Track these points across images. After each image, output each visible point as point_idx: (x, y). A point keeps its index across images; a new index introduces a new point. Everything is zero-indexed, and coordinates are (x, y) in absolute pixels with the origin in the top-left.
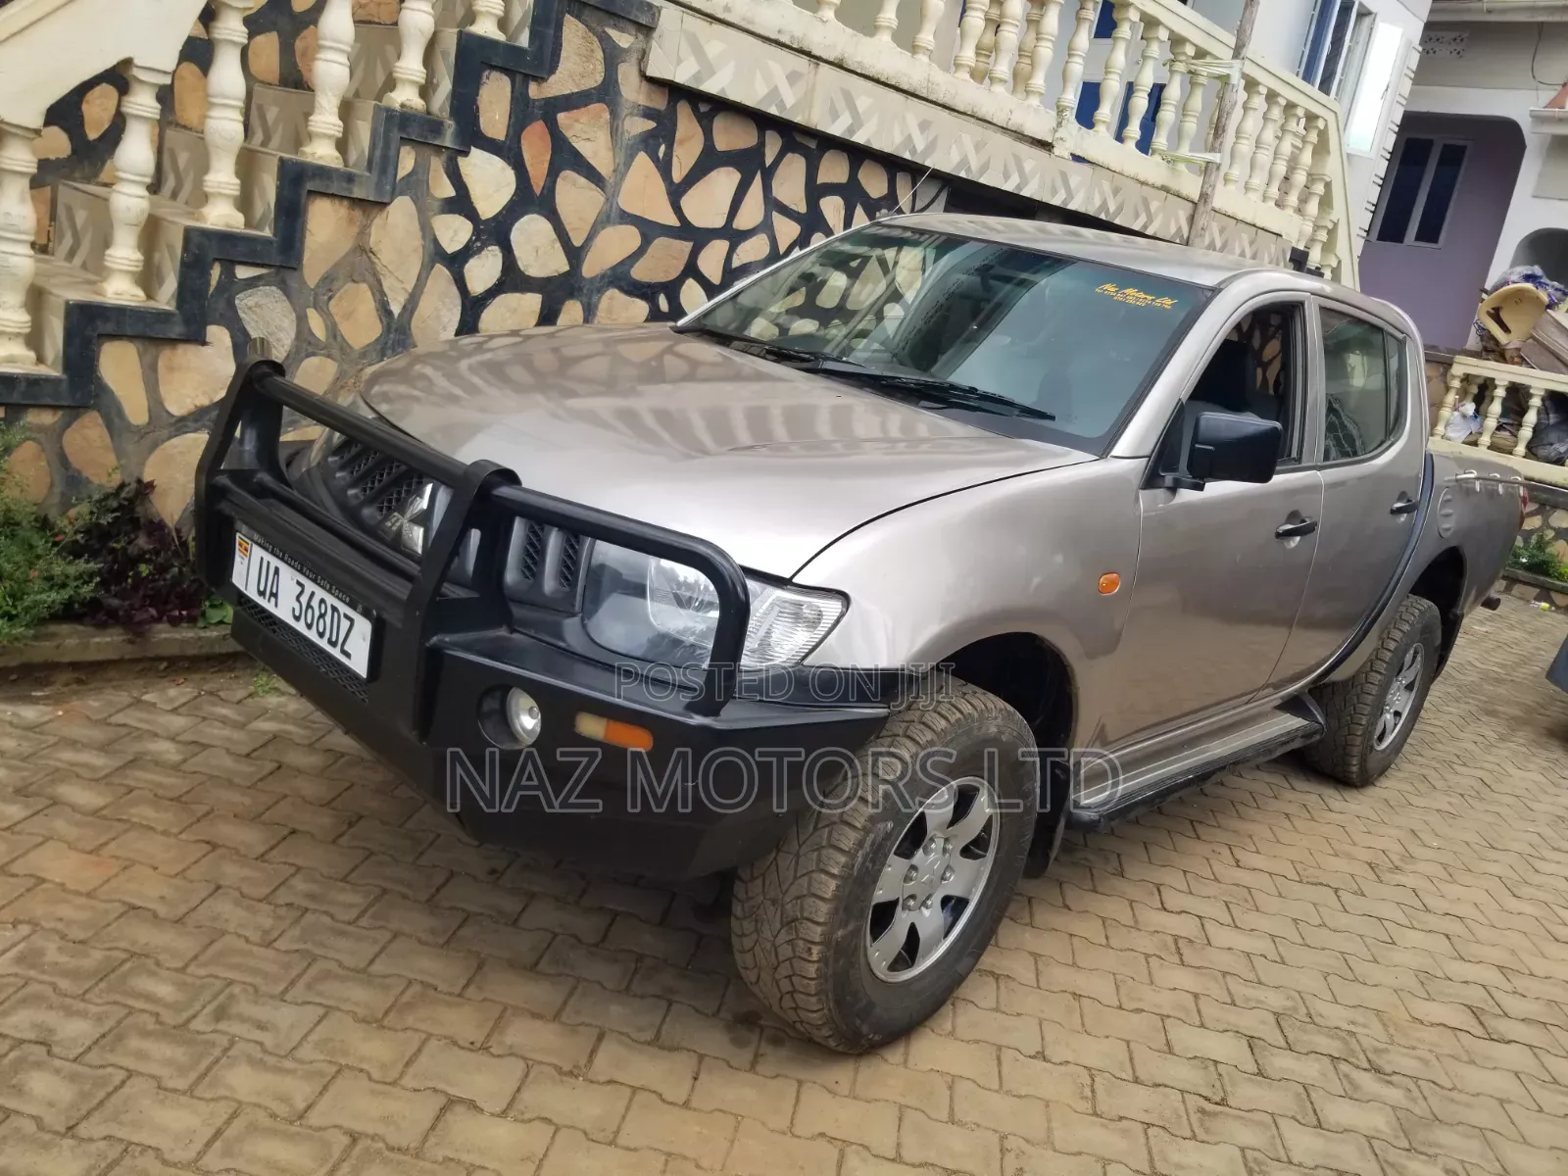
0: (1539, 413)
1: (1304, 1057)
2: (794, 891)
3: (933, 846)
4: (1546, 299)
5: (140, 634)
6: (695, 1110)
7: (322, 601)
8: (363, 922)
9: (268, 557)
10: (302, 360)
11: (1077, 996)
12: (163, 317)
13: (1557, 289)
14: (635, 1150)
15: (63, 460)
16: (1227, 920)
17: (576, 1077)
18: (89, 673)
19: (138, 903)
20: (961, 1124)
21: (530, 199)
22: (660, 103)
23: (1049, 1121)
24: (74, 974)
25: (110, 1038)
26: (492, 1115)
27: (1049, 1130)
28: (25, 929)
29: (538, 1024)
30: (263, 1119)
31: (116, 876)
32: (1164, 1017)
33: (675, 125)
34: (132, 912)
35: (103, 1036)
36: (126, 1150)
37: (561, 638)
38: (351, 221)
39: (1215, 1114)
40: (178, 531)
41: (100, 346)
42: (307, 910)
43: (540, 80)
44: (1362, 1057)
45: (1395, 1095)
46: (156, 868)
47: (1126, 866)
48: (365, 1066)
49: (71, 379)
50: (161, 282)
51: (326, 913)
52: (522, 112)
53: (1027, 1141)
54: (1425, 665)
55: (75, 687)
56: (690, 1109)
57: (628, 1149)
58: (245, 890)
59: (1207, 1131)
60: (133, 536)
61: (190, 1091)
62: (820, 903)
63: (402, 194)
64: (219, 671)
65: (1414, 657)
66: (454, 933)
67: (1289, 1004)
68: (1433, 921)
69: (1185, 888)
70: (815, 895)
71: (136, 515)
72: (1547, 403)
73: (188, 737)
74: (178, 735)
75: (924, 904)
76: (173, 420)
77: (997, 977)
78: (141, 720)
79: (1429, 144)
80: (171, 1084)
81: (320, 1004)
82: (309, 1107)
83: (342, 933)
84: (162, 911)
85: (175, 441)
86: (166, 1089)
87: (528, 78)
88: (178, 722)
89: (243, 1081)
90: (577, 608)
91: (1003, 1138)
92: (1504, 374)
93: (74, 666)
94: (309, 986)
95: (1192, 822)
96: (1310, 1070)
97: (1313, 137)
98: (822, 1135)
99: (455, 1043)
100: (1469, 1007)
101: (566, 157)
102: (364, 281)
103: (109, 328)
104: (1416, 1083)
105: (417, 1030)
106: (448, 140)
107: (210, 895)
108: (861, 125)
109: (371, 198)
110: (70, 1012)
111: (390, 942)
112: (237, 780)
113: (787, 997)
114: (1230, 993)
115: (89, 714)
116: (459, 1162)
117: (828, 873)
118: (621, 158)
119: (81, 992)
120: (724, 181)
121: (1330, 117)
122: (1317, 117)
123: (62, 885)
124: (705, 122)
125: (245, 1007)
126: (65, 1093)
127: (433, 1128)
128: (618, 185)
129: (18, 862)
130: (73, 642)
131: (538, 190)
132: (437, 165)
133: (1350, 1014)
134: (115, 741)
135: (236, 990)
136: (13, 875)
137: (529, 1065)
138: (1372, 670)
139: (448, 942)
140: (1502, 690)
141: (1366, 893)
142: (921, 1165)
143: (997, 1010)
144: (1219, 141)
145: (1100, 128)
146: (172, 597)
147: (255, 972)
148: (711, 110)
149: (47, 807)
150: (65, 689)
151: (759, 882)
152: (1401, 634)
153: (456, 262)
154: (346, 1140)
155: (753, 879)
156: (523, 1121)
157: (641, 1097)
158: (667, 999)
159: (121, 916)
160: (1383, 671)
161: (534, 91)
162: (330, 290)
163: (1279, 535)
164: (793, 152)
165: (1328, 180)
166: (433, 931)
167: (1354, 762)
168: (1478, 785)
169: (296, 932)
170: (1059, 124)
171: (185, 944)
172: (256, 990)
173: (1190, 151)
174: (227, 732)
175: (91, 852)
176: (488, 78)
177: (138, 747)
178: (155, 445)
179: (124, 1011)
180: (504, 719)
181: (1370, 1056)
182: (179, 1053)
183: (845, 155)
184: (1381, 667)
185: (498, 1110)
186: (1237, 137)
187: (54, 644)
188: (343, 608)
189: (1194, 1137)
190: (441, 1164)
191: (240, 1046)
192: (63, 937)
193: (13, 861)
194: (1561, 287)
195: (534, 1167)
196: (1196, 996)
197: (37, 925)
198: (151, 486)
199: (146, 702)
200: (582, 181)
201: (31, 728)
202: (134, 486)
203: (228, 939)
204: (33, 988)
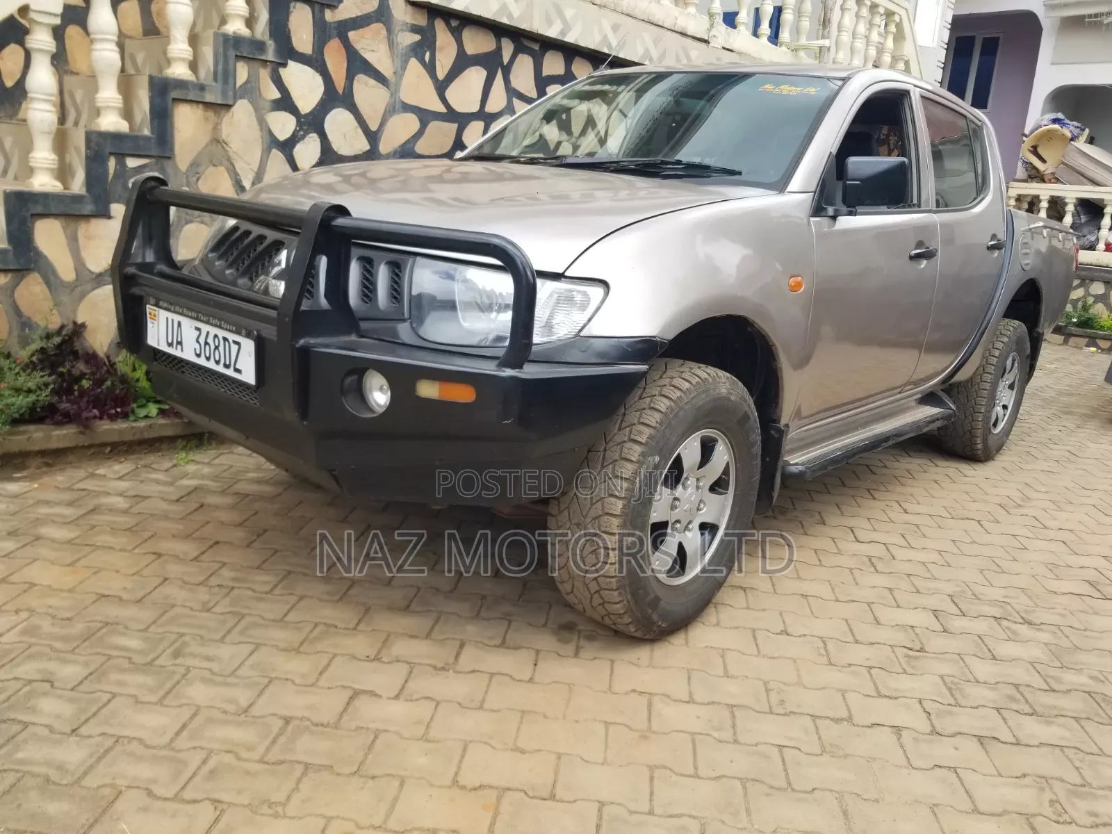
0: (1073, 216)
1: (975, 620)
2: (593, 513)
3: (689, 482)
4: (1069, 135)
5: (87, 427)
6: (538, 683)
7: (216, 336)
8: (277, 591)
9: (171, 316)
10: (183, 227)
11: (805, 596)
12: (77, 199)
13: (1077, 127)
14: (498, 711)
15: (18, 311)
16: (905, 544)
17: (448, 670)
18: (53, 457)
19: (106, 593)
20: (733, 677)
21: (335, 97)
22: (422, 20)
23: (798, 670)
24: (65, 639)
25: (97, 674)
26: (389, 698)
27: (799, 676)
28: (24, 615)
29: (415, 642)
30: (218, 715)
31: (88, 578)
32: (869, 604)
33: (434, 36)
34: (103, 599)
35: (91, 674)
36: (117, 741)
37: (398, 337)
38: (207, 120)
39: (916, 658)
40: (108, 357)
41: (33, 224)
42: (233, 588)
43: (333, 7)
44: (1017, 615)
45: (1045, 636)
46: (118, 572)
47: (825, 519)
48: (289, 677)
49: (15, 248)
50: (73, 176)
51: (248, 588)
52: (322, 32)
53: (785, 684)
54: (1021, 368)
55: (45, 469)
56: (534, 683)
57: (493, 711)
58: (186, 579)
59: (913, 667)
60: (74, 363)
61: (160, 702)
62: (613, 519)
63: (241, 98)
64: (149, 452)
65: (1013, 365)
66: (345, 593)
67: (958, 589)
68: (1052, 534)
69: (871, 528)
70: (607, 514)
71: (75, 349)
72: (1078, 208)
73: (132, 493)
74: (124, 492)
75: (686, 528)
76: (94, 276)
77: (744, 590)
78: (98, 486)
79: (973, 38)
80: (144, 699)
81: (250, 643)
82: (251, 705)
83: (261, 600)
84: (125, 596)
85: (97, 292)
86: (142, 703)
87: (324, 6)
88: (123, 485)
89: (199, 693)
90: (406, 315)
91: (766, 683)
92: (1045, 191)
93: (43, 453)
94: (242, 633)
95: (868, 490)
96: (981, 626)
97: (892, 28)
98: (634, 691)
99: (354, 657)
100: (1088, 582)
101: (358, 65)
102: (221, 164)
103: (39, 209)
104: (1059, 628)
105: (326, 652)
106: (270, 55)
107: (160, 585)
108: (570, 29)
109: (220, 102)
110: (64, 661)
111: (298, 602)
112: (171, 515)
113: (596, 596)
114: (915, 587)
115: (57, 485)
116: (368, 729)
117: (616, 497)
118: (398, 62)
119: (71, 649)
120: (475, 77)
121: (903, 13)
122: (894, 13)
123: (49, 586)
124: (456, 34)
125: (195, 648)
126: (67, 710)
127: (345, 710)
128: (398, 84)
129: (15, 575)
130: (39, 436)
131: (340, 91)
132: (264, 74)
133: (1003, 592)
134: (78, 500)
135: (187, 638)
136: (13, 583)
137: (412, 666)
138: (985, 372)
139: (341, 599)
140: (1073, 399)
141: (1000, 521)
142: (709, 704)
143: (748, 608)
144: (827, 31)
145: (741, 28)
146: (109, 402)
147: (200, 627)
148: (459, 25)
149: (33, 541)
150: (38, 471)
151: (566, 513)
152: (1002, 345)
153: (287, 147)
154: (280, 723)
155: (560, 512)
156: (411, 701)
157: (495, 679)
158: (508, 619)
159: (94, 602)
160: (992, 372)
161: (329, 16)
162: (198, 173)
163: (911, 258)
164: (523, 53)
165: (906, 59)
166: (329, 593)
167: (979, 442)
168: (1067, 454)
169: (227, 600)
170: (712, 26)
171: (145, 615)
172: (202, 638)
173: (807, 40)
174: (161, 488)
175: (69, 565)
176: (294, 8)
177: (96, 502)
178: (83, 296)
179: (105, 658)
180: (361, 397)
181: (1023, 615)
182: (149, 680)
183: (561, 53)
184: (991, 369)
185: (392, 695)
186: (839, 31)
187: (26, 436)
188: (232, 337)
189: (905, 672)
190: (354, 731)
191: (193, 672)
192: (54, 617)
193: (11, 574)
194: (1079, 125)
195: (424, 727)
196: (890, 590)
197: (34, 611)
198: (83, 326)
199: (99, 475)
200: (372, 82)
201: (16, 496)
202: (71, 326)
203: (177, 610)
204: (33, 650)
